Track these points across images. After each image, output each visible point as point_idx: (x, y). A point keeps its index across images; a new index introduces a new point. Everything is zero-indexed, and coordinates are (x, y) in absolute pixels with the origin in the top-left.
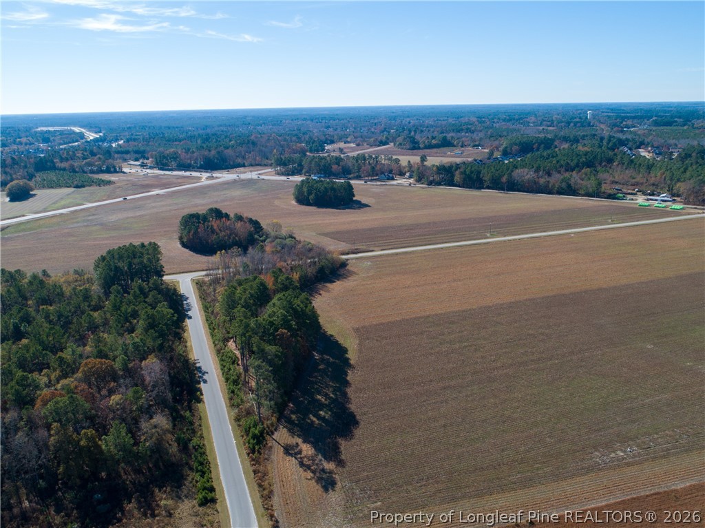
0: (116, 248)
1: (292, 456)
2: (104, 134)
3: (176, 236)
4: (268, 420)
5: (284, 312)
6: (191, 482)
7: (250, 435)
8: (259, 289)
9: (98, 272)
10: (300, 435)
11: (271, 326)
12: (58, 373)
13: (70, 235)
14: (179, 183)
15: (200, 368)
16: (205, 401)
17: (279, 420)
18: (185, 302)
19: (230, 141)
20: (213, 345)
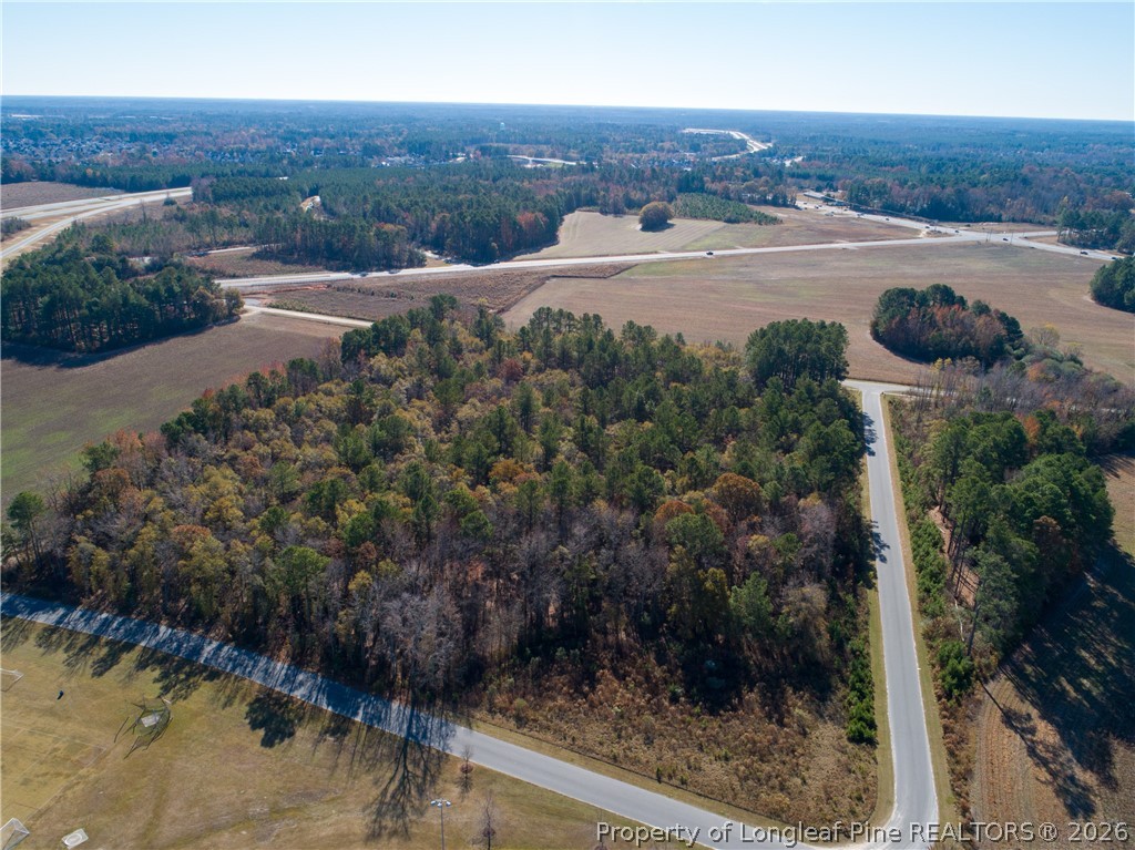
0: (783, 320)
1: (1016, 732)
2: (775, 144)
3: (868, 320)
4: (981, 656)
5: (1057, 488)
6: (841, 701)
7: (949, 668)
8: (1011, 437)
9: (751, 352)
10: (1037, 704)
11: (1030, 506)
12: (685, 479)
13: (712, 290)
14: (880, 236)
15: (878, 535)
16: (879, 589)
17: (1001, 663)
18: (867, 427)
19: (983, 173)
20: (904, 507)
